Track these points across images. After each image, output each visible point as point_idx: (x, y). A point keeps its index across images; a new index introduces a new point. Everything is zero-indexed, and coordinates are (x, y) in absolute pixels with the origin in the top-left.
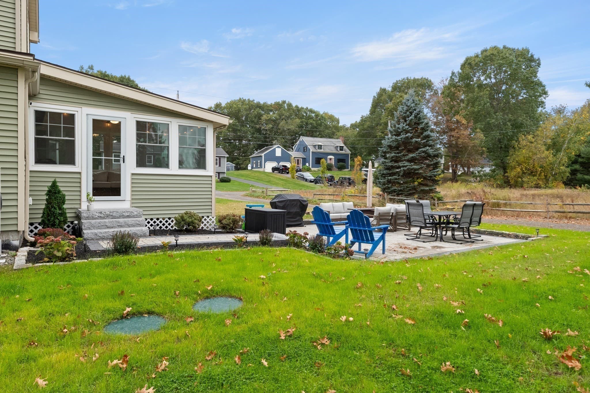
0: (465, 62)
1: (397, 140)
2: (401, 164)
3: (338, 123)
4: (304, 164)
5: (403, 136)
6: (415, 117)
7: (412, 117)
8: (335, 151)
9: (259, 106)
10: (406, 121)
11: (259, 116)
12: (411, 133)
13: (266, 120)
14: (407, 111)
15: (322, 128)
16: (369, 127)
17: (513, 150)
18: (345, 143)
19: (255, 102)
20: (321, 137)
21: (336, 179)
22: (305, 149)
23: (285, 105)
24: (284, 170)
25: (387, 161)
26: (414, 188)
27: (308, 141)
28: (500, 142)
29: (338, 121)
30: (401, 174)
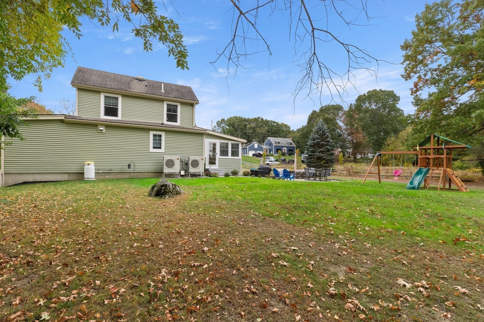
0: (358, 99)
1: (313, 143)
2: (315, 154)
3: (290, 129)
4: (270, 152)
5: (316, 141)
6: (323, 132)
7: (321, 132)
8: (287, 145)
9: (245, 120)
10: (318, 134)
11: (245, 125)
12: (320, 139)
13: (249, 128)
14: (319, 129)
15: (280, 132)
16: (306, 132)
17: (384, 145)
18: (293, 141)
19: (243, 118)
20: (280, 137)
21: (287, 161)
22: (271, 144)
23: (260, 119)
24: (260, 155)
25: (309, 152)
26: (321, 165)
27: (272, 140)
28: (377, 141)
29: (289, 128)
30: (315, 158)
